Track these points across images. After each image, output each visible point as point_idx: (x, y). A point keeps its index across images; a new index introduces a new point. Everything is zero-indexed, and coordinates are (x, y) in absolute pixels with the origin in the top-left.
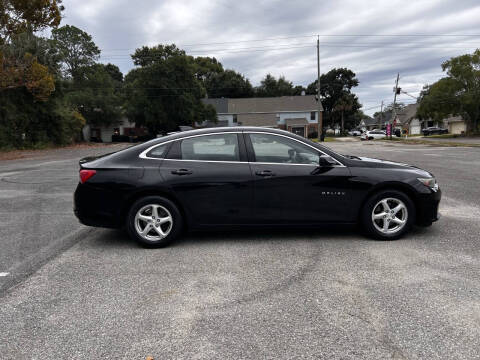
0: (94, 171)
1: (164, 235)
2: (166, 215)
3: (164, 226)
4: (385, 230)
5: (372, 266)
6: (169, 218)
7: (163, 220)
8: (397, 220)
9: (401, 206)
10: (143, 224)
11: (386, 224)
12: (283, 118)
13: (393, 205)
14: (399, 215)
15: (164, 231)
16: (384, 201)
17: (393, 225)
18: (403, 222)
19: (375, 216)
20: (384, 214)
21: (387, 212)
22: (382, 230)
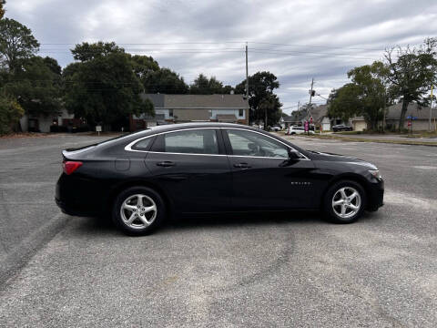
0: (80, 163)
1: (149, 223)
2: (151, 205)
3: (149, 215)
4: (343, 215)
5: (342, 247)
6: (153, 207)
7: (148, 209)
8: (352, 206)
9: (355, 194)
10: (128, 213)
11: (344, 210)
12: (215, 113)
13: (349, 193)
14: (354, 202)
15: (148, 219)
16: (342, 190)
17: (349, 210)
18: (357, 207)
19: (335, 203)
20: (342, 201)
21: (345, 199)
22: (340, 215)
